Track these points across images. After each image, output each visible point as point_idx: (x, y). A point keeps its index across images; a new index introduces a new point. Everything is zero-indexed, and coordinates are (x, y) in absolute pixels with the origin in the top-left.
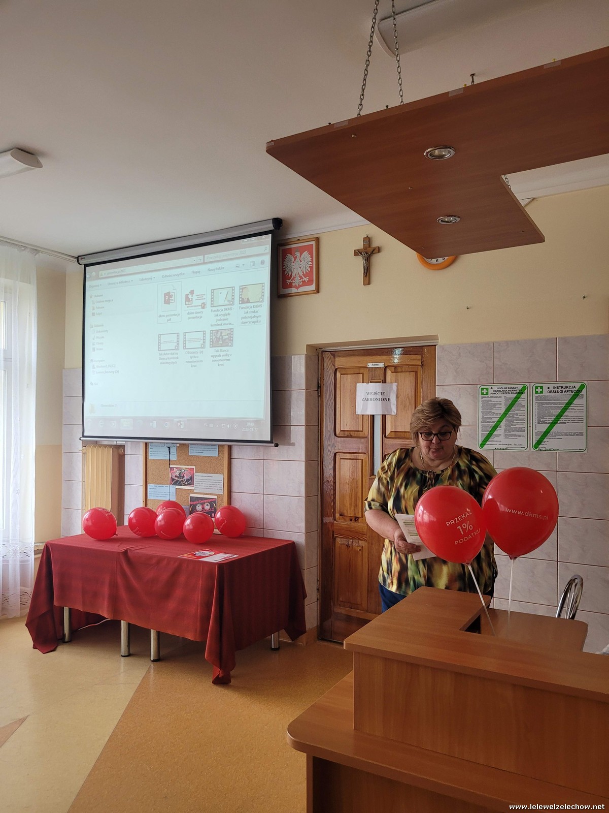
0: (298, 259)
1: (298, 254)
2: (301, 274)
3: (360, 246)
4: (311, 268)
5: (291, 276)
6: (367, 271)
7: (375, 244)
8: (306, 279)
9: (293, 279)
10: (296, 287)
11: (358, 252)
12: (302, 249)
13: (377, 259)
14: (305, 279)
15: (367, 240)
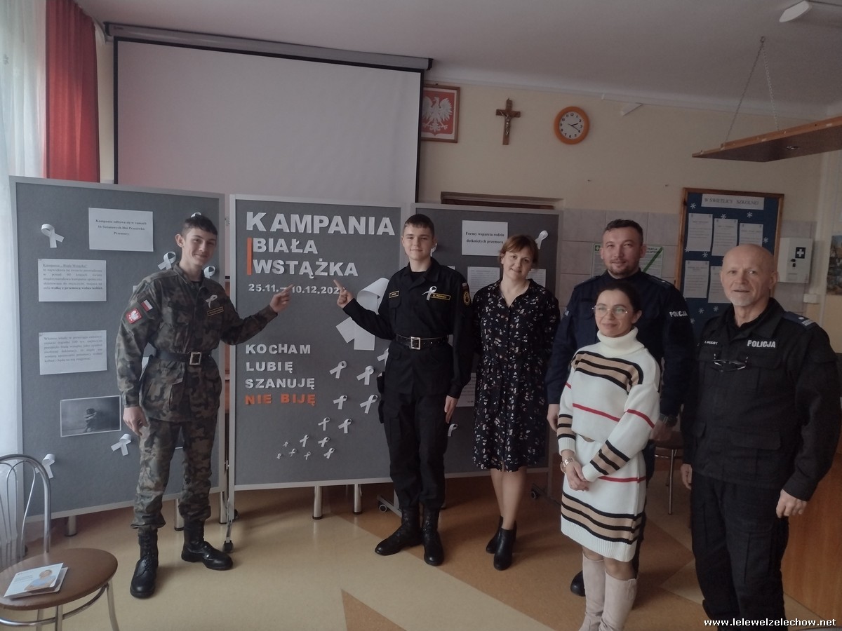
0: (437, 104)
1: (437, 99)
2: (440, 120)
3: (503, 107)
4: (451, 116)
5: (428, 120)
6: (507, 133)
7: (516, 108)
8: (445, 127)
9: (431, 123)
10: (432, 132)
11: (499, 113)
12: (442, 96)
13: (515, 122)
14: (443, 126)
15: (509, 103)
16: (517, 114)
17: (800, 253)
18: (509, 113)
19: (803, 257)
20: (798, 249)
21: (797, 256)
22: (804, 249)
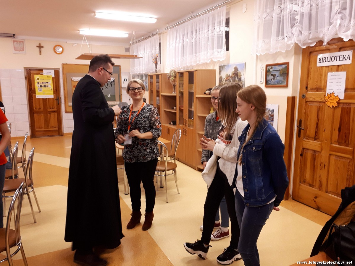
3: (38, 45)
6: (40, 52)
7: (42, 45)
11: (37, 47)
12: (20, 42)
13: (42, 49)
15: (40, 44)
16: (43, 47)
17: (125, 80)
18: (40, 47)
19: (126, 81)
20: (125, 79)
21: (125, 81)
22: (126, 79)
